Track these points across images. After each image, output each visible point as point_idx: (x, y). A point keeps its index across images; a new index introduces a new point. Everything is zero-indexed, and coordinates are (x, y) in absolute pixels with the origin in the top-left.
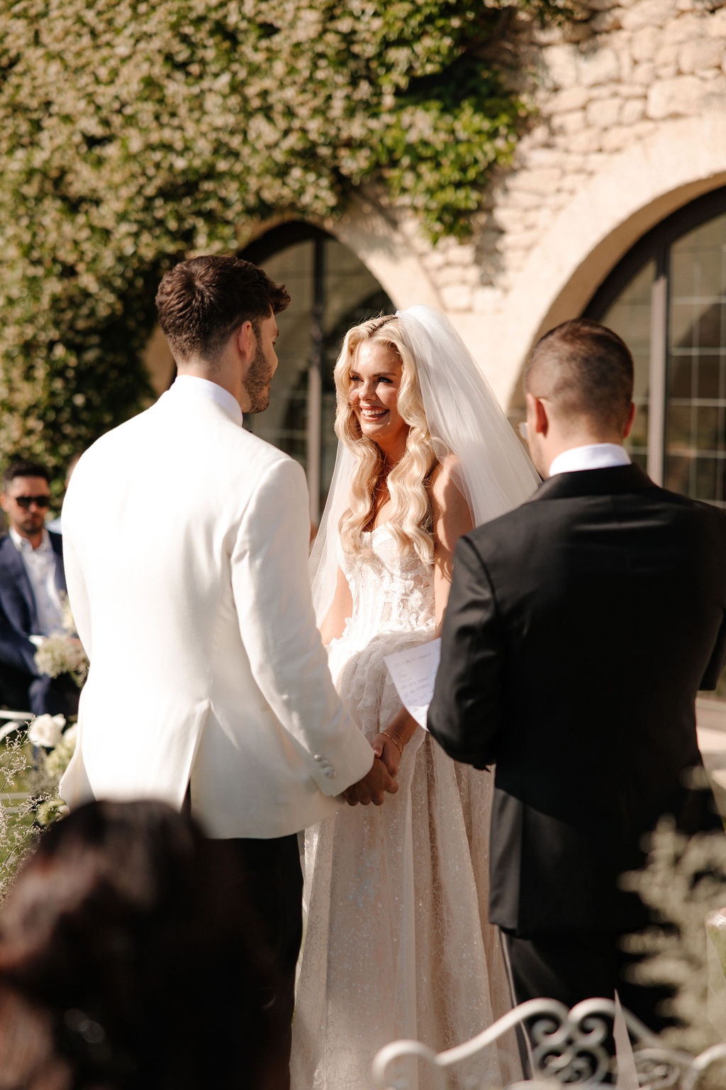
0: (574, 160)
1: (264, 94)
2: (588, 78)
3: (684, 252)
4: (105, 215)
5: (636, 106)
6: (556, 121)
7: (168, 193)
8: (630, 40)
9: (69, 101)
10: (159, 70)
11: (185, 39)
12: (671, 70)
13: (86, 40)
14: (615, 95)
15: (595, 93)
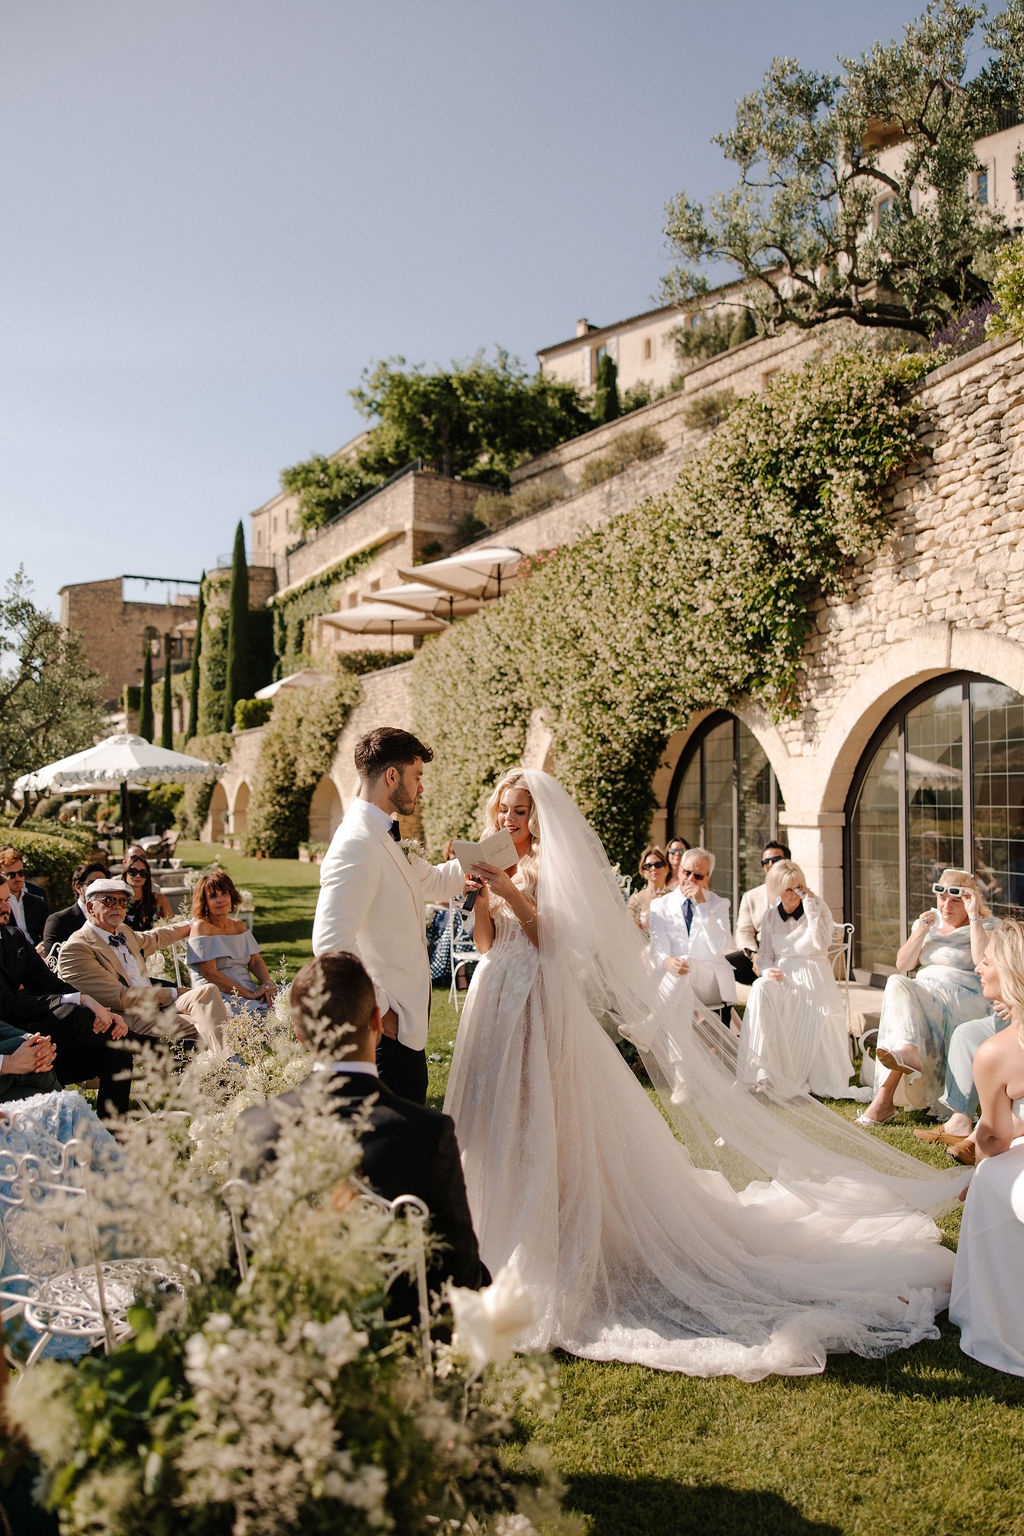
0: (851, 668)
1: (691, 643)
2: (855, 623)
3: (913, 717)
4: (621, 711)
5: (879, 636)
6: (841, 648)
7: (650, 699)
8: (876, 599)
9: (605, 653)
10: (644, 634)
11: (654, 616)
12: (896, 615)
13: (611, 619)
14: (869, 631)
15: (859, 630)
